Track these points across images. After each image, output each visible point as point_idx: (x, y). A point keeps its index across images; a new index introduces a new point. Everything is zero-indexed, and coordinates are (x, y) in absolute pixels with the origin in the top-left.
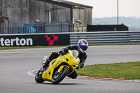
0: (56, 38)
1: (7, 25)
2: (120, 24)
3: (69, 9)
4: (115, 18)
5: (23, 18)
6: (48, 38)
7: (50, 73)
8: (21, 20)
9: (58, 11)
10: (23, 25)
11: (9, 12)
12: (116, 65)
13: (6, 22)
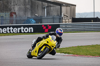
0: (50, 27)
1: (15, 18)
2: (96, 17)
3: (59, 7)
4: (92, 13)
5: (26, 13)
6: (45, 27)
7: (36, 52)
8: (25, 14)
9: (52, 8)
10: (27, 18)
11: (16, 8)
12: (93, 46)
13: (14, 16)
